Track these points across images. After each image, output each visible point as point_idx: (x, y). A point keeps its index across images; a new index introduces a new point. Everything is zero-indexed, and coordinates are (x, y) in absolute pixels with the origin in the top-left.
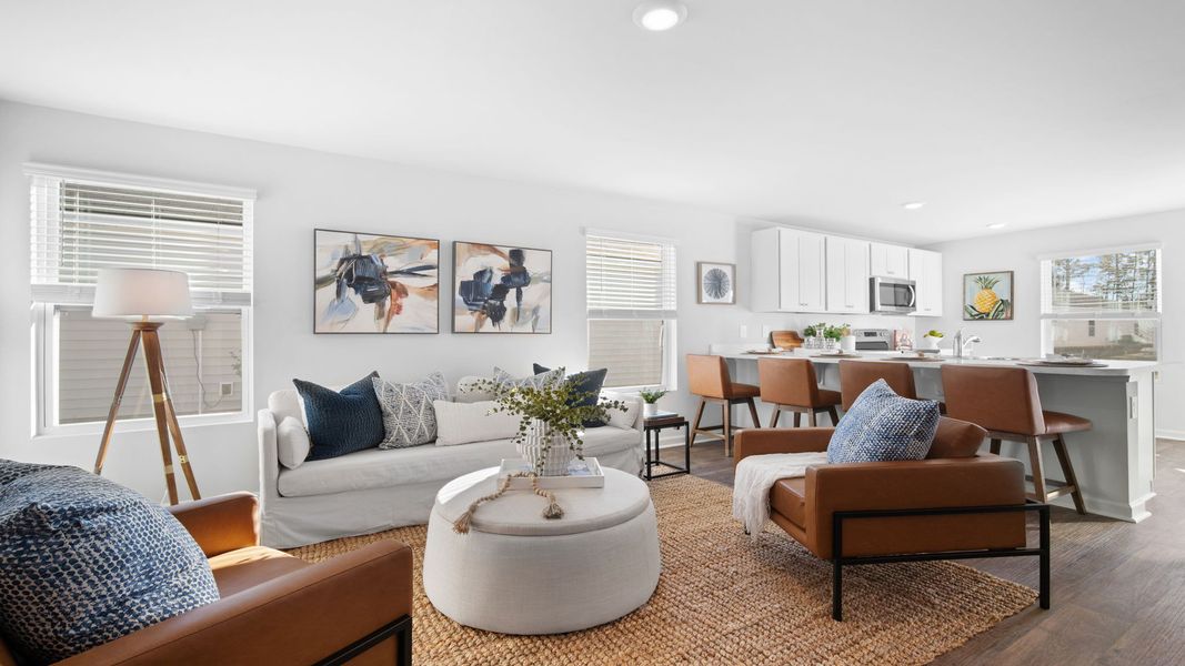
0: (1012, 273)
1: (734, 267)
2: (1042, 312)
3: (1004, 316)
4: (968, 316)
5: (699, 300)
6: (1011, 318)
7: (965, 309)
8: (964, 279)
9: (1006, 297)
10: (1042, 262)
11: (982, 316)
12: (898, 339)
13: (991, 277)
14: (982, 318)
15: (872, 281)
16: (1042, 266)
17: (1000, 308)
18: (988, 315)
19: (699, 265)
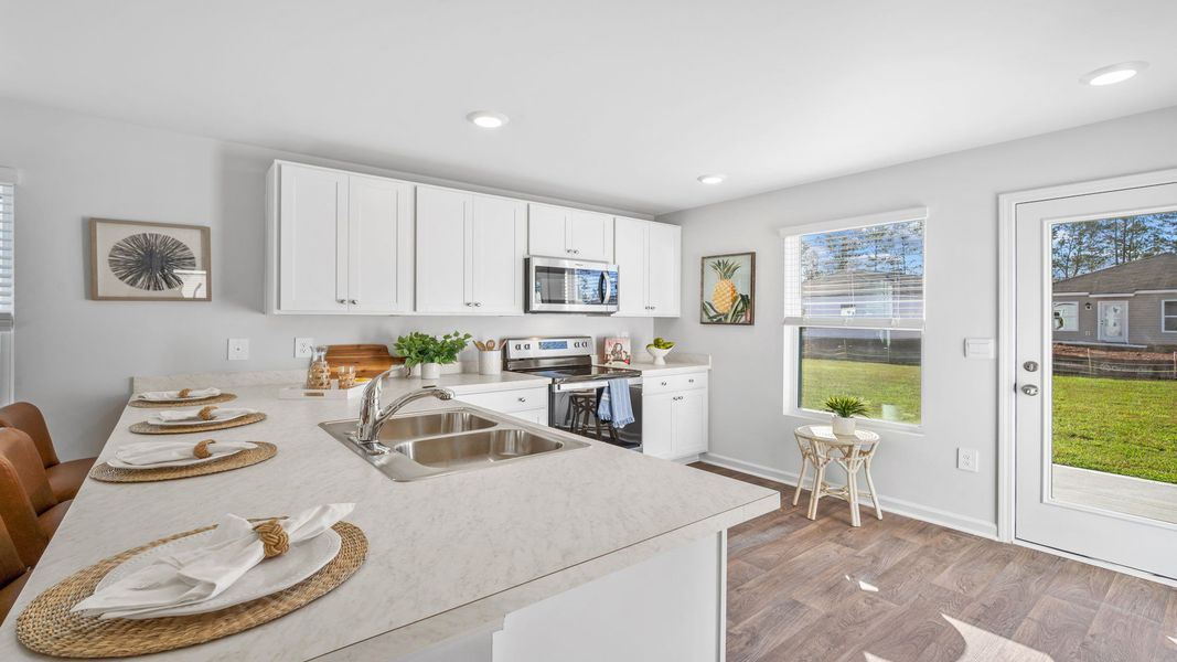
0: (753, 255)
1: (205, 232)
2: (788, 313)
3: (743, 319)
4: (706, 319)
5: (92, 293)
6: (751, 323)
7: (704, 309)
8: (703, 265)
9: (746, 292)
10: (788, 239)
11: (719, 320)
12: (609, 350)
13: (731, 260)
14: (719, 322)
15: (527, 262)
16: (787, 246)
17: (739, 309)
18: (726, 318)
19: (90, 226)
